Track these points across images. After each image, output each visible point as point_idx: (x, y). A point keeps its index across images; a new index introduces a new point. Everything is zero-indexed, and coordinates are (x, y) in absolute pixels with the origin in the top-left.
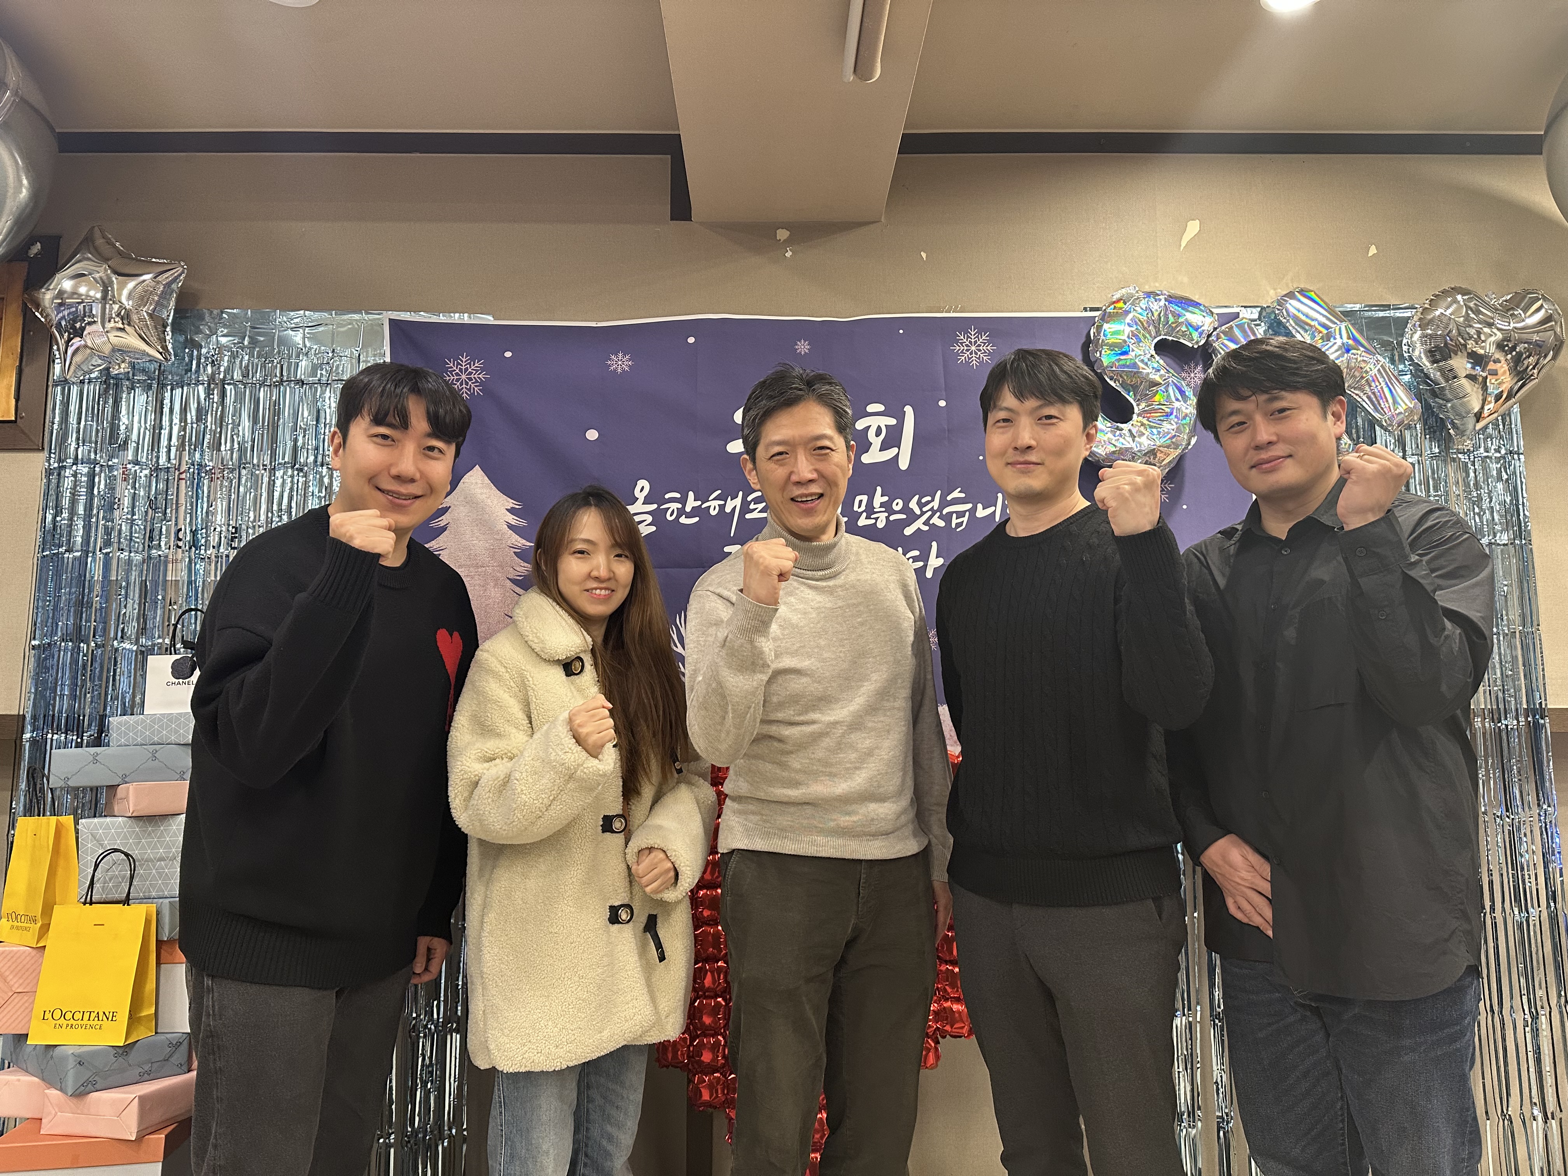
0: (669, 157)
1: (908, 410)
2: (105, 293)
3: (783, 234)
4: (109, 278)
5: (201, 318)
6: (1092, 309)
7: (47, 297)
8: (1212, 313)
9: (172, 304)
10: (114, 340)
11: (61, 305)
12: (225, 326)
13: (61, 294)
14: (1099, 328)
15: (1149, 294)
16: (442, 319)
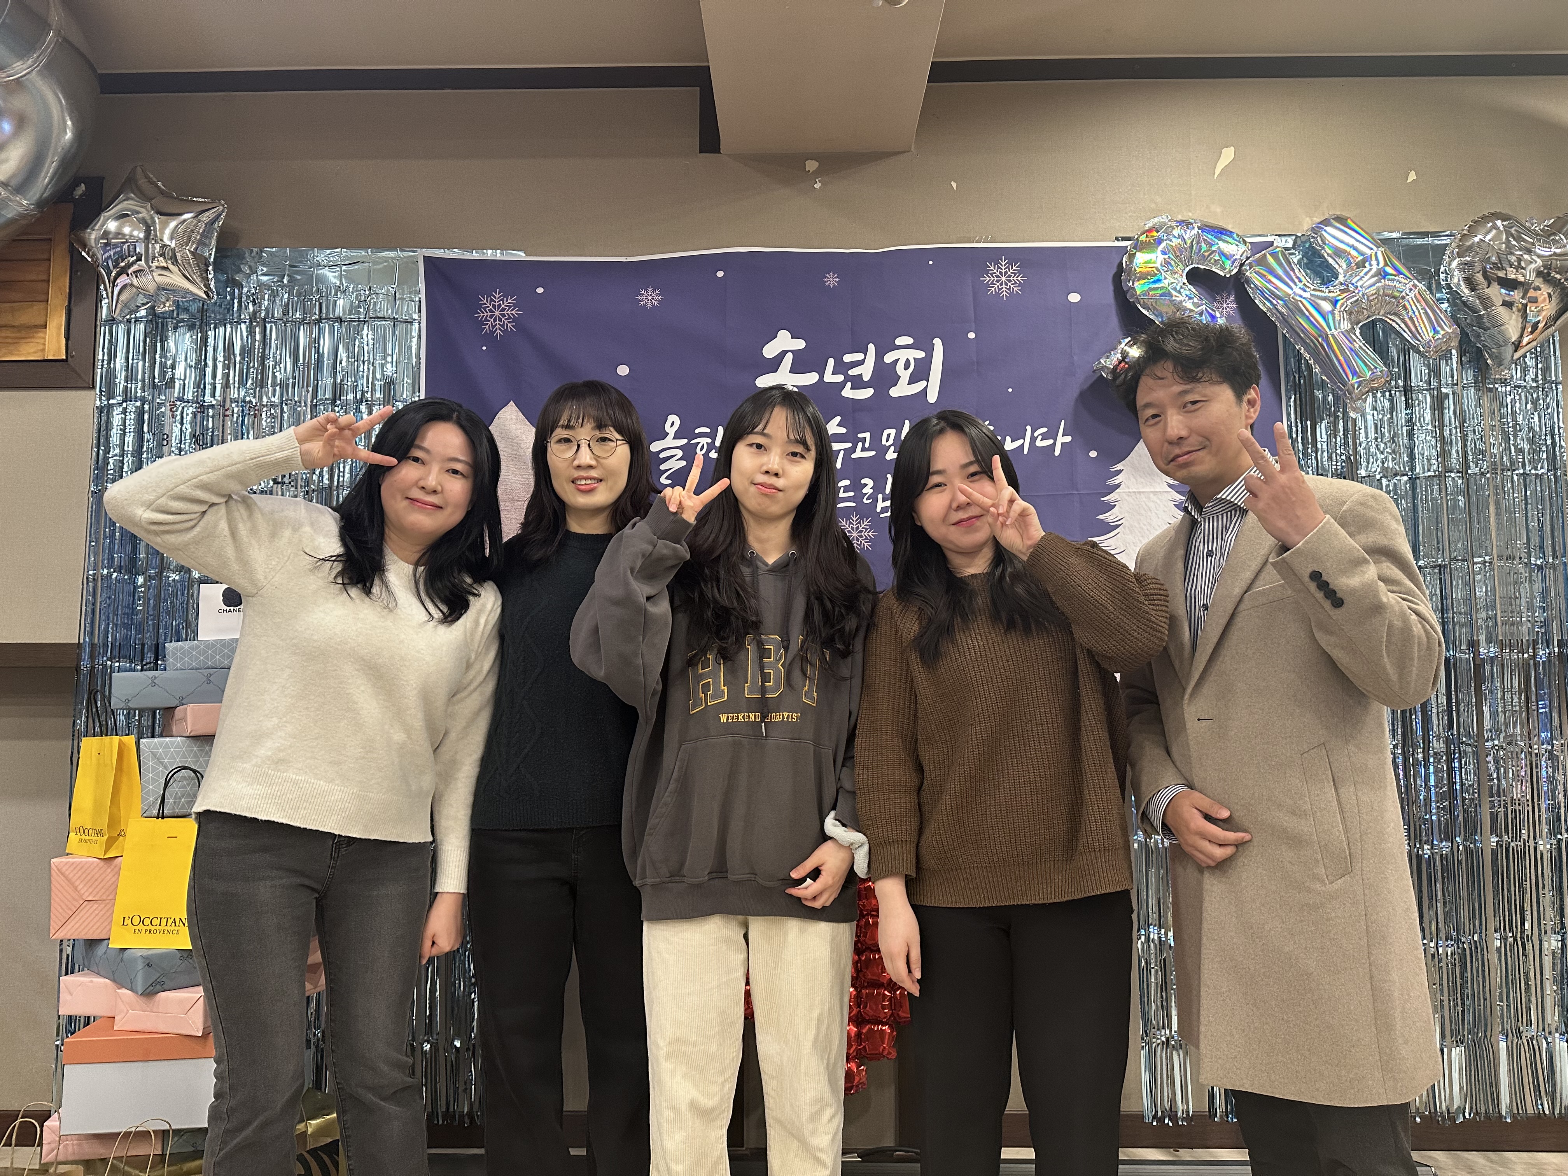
0: (698, 89)
1: (938, 342)
2: (148, 232)
3: (811, 166)
4: (152, 218)
5: (241, 257)
6: (1125, 239)
7: (93, 236)
8: (1245, 242)
9: (214, 242)
10: (159, 279)
11: (106, 245)
12: (263, 265)
13: (106, 234)
14: (1132, 257)
15: (1181, 223)
16: (475, 255)
